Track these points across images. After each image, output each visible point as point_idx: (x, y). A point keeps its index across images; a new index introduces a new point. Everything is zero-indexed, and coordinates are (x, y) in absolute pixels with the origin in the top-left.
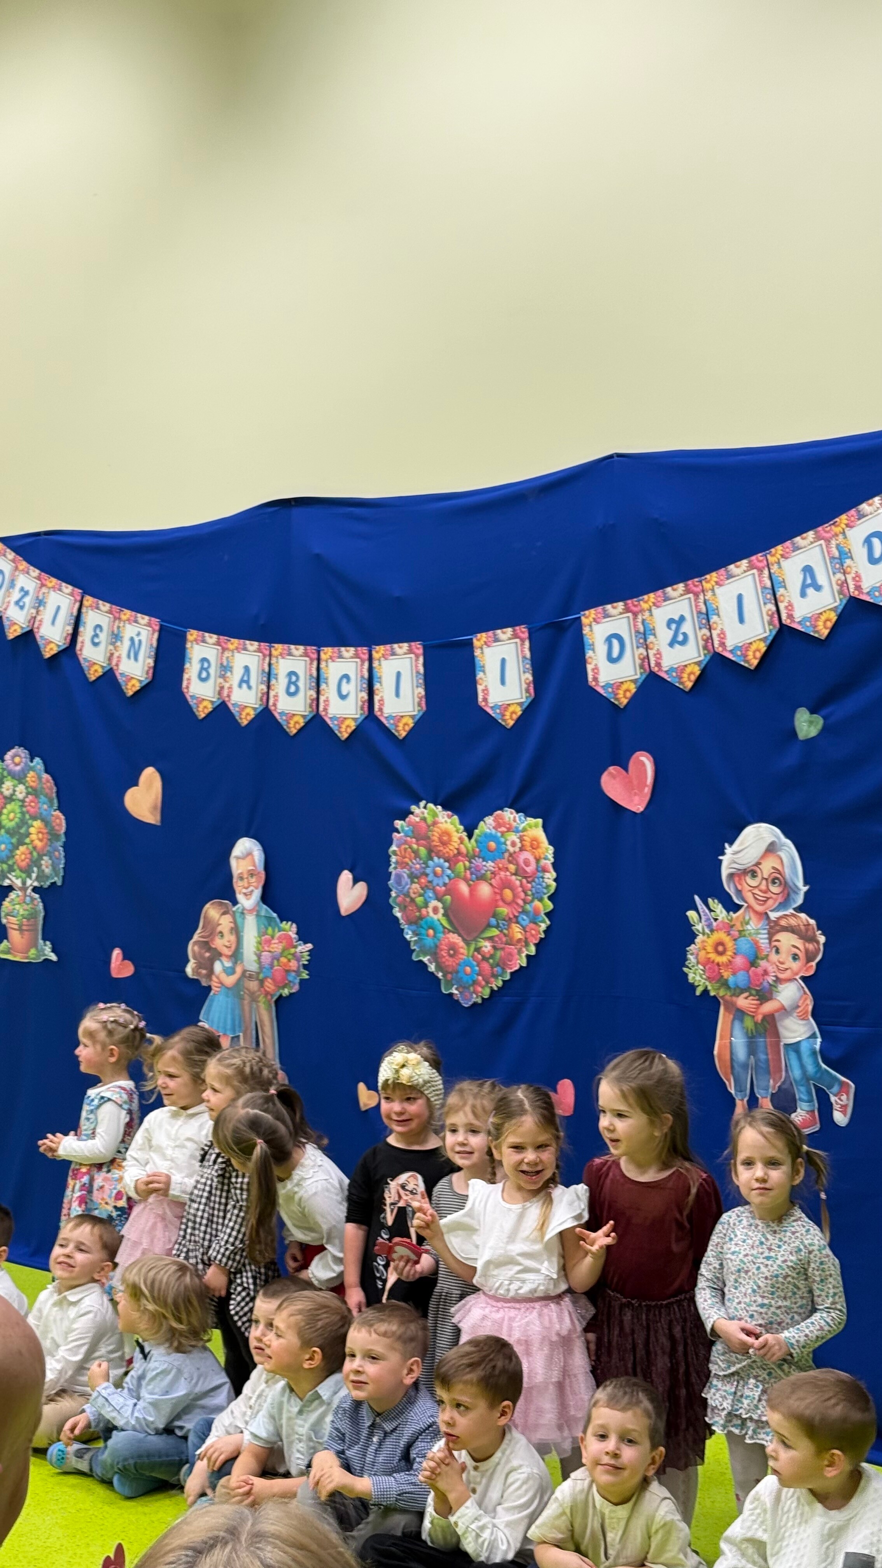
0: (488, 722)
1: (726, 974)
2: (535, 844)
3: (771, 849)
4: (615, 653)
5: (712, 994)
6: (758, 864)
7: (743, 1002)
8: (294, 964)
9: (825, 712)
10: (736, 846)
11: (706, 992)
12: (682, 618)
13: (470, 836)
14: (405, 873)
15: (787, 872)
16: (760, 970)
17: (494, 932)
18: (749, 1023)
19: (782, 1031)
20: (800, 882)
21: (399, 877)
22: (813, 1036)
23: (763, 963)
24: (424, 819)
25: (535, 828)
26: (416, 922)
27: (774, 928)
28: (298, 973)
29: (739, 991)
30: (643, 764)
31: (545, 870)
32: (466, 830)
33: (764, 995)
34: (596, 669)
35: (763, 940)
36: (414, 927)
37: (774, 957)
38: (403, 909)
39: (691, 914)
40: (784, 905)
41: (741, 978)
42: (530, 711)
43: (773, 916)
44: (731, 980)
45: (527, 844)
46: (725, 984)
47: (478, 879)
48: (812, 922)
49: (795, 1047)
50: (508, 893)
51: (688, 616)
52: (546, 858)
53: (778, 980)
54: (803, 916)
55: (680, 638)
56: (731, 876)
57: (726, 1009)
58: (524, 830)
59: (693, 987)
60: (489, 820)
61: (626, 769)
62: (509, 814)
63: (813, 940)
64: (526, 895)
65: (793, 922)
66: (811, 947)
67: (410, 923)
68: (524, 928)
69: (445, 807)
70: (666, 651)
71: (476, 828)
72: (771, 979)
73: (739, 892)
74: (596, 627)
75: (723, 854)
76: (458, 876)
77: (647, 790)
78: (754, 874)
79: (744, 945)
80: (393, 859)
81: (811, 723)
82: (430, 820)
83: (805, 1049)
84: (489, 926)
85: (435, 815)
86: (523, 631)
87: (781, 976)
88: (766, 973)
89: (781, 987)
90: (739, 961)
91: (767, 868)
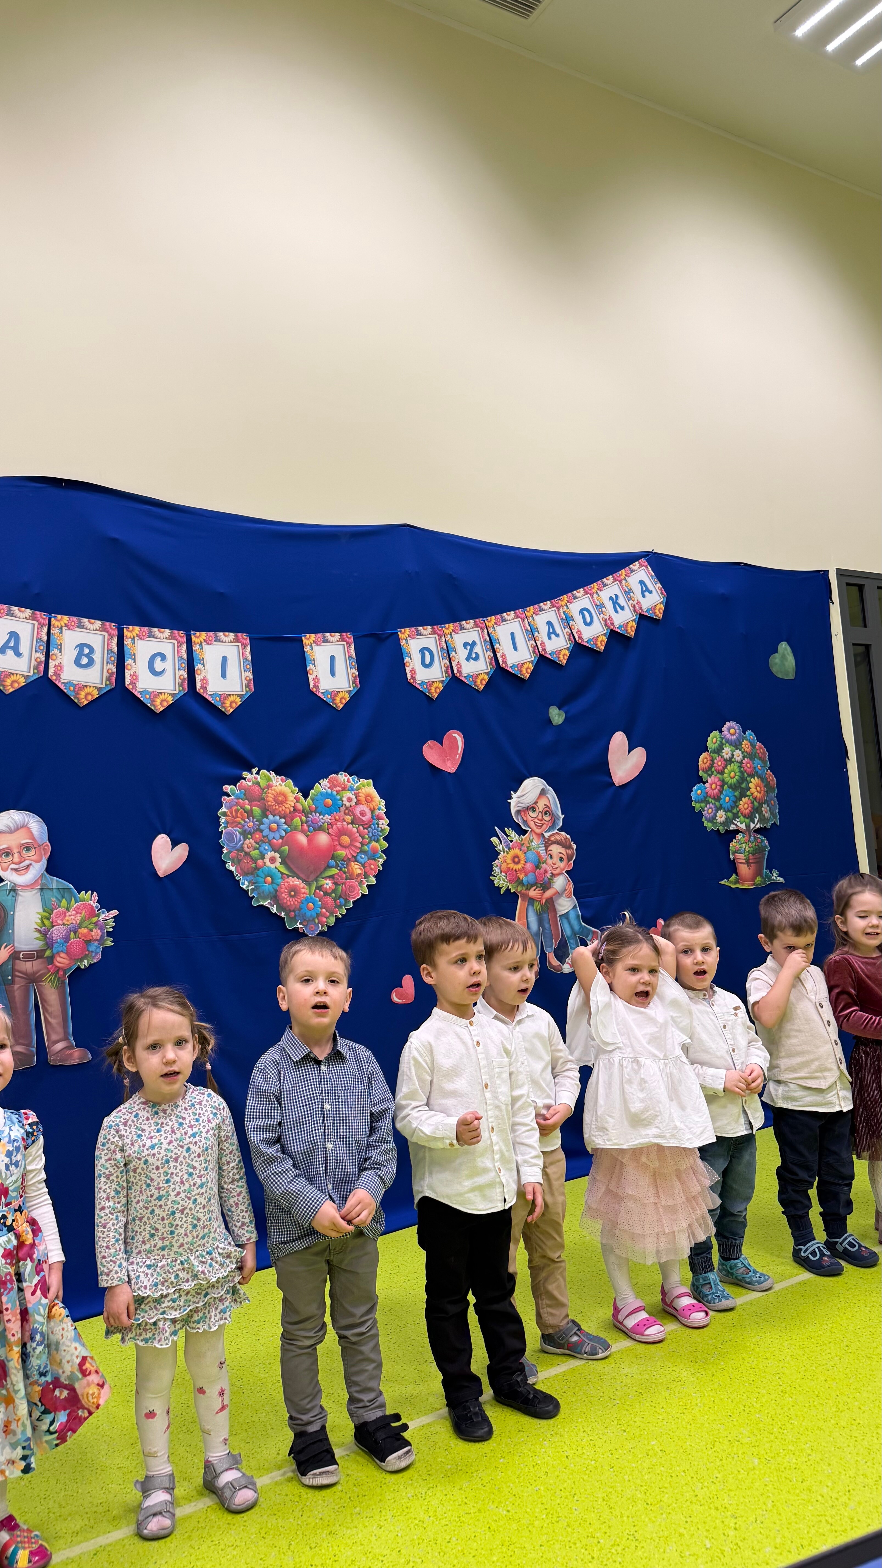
0: (319, 704)
1: (521, 876)
2: (369, 799)
3: (543, 792)
4: (428, 661)
5: (512, 891)
6: (536, 803)
7: (533, 893)
8: (96, 933)
9: (566, 708)
10: (519, 793)
11: (508, 890)
12: (474, 643)
13: (306, 796)
14: (237, 831)
15: (552, 806)
16: (542, 870)
17: (334, 871)
18: (537, 906)
19: (558, 907)
20: (560, 813)
21: (231, 836)
22: (575, 907)
23: (544, 866)
24: (258, 784)
25: (367, 787)
26: (253, 872)
27: (548, 843)
28: (101, 940)
29: (529, 886)
30: (455, 738)
31: (379, 818)
32: (300, 791)
33: (546, 886)
34: (413, 671)
35: (542, 852)
36: (250, 877)
37: (550, 861)
38: (237, 862)
39: (494, 840)
40: (552, 828)
41: (531, 878)
42: (355, 699)
43: (547, 835)
44: (525, 880)
45: (363, 799)
46: (521, 883)
47: (315, 830)
48: (568, 836)
49: (566, 916)
50: (346, 839)
51: (478, 642)
52: (379, 809)
53: (553, 875)
54: (563, 833)
55: (474, 656)
56: (518, 812)
57: (522, 900)
58: (358, 788)
59: (499, 888)
60: (325, 782)
61: (441, 743)
62: (343, 777)
63: (570, 847)
64: (363, 838)
65: (558, 837)
66: (569, 852)
67: (245, 874)
68: (363, 865)
69: (278, 773)
70: (464, 663)
71: (312, 788)
72: (549, 875)
73: (525, 822)
74: (411, 642)
75: (511, 798)
76: (295, 829)
77: (458, 757)
78: (534, 810)
79: (531, 855)
80: (223, 820)
81: (559, 715)
82: (263, 783)
83: (572, 916)
84: (329, 867)
85: (269, 779)
86: (349, 637)
87: (554, 872)
88: (546, 871)
89: (555, 879)
90: (529, 866)
91: (541, 805)
